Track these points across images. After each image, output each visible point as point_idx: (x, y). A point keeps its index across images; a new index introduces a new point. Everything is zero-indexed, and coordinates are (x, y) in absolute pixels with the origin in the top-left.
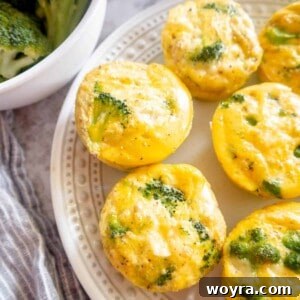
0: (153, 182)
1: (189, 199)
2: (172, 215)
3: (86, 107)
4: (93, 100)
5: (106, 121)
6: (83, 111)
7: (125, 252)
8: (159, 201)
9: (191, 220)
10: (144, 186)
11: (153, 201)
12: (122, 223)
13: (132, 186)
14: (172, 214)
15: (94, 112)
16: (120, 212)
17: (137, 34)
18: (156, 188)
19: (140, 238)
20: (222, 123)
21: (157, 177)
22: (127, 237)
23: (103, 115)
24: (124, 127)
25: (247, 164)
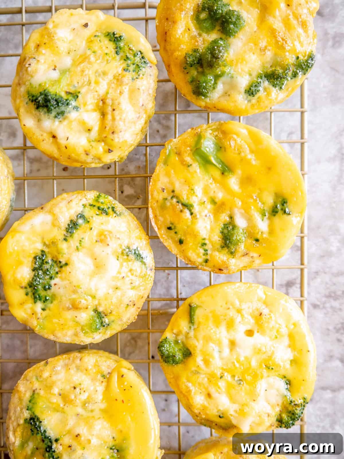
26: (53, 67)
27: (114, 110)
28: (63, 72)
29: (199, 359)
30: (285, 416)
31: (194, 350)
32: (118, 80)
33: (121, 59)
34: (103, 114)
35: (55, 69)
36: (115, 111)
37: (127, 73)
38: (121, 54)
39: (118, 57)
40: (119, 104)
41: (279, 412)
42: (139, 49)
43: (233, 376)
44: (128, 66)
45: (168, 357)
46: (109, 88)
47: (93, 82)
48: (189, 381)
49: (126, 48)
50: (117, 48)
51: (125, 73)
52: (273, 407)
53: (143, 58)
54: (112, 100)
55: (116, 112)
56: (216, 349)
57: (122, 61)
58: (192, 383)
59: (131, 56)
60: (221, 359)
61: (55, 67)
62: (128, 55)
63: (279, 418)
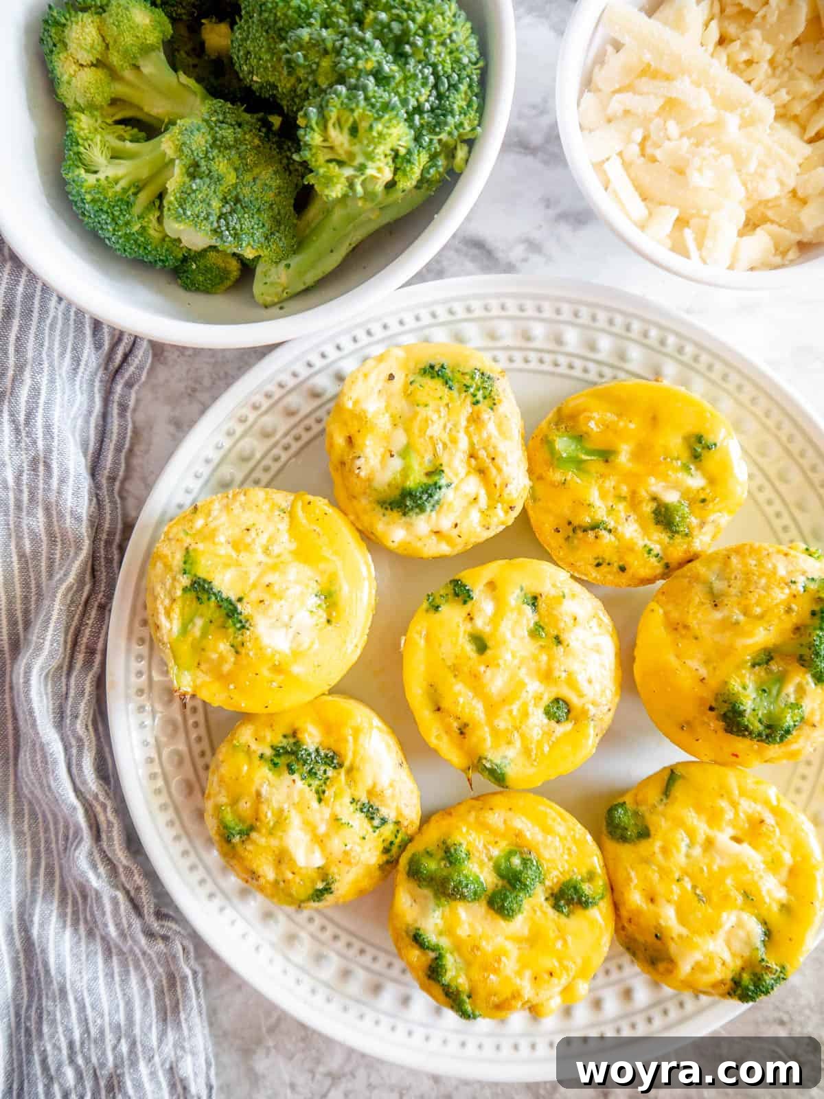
0: (284, 742)
1: (347, 764)
2: (320, 800)
3: (167, 602)
4: (179, 593)
5: (204, 634)
6: (161, 610)
7: (254, 866)
8: (296, 776)
9: (353, 801)
10: (269, 752)
11: (287, 778)
12: (241, 820)
13: (248, 751)
14: (320, 795)
15: (182, 614)
16: (234, 802)
17: (281, 386)
18: (287, 752)
19: (274, 842)
20: (422, 642)
21: (289, 732)
22: (254, 843)
23: (199, 623)
24: (237, 652)
25: (455, 724)
26: (389, 454)
27: (493, 459)
28: (405, 453)
29: (656, 844)
30: (746, 978)
31: (656, 831)
32: (475, 420)
33: (460, 393)
34: (482, 472)
35: (392, 456)
36: (496, 460)
37: (479, 405)
38: (456, 386)
39: (455, 393)
40: (494, 448)
41: (738, 969)
42: (474, 367)
43: (694, 887)
44: (474, 396)
45: (617, 826)
46: (470, 437)
47: (448, 442)
48: (632, 868)
49: (458, 375)
50: (447, 383)
51: (476, 407)
52: (734, 955)
53: (483, 374)
54: (485, 448)
55: (499, 461)
56: (687, 841)
57: (463, 395)
58: (637, 872)
59: (468, 382)
60: (688, 856)
61: (390, 451)
62: (465, 382)
63: (737, 977)
